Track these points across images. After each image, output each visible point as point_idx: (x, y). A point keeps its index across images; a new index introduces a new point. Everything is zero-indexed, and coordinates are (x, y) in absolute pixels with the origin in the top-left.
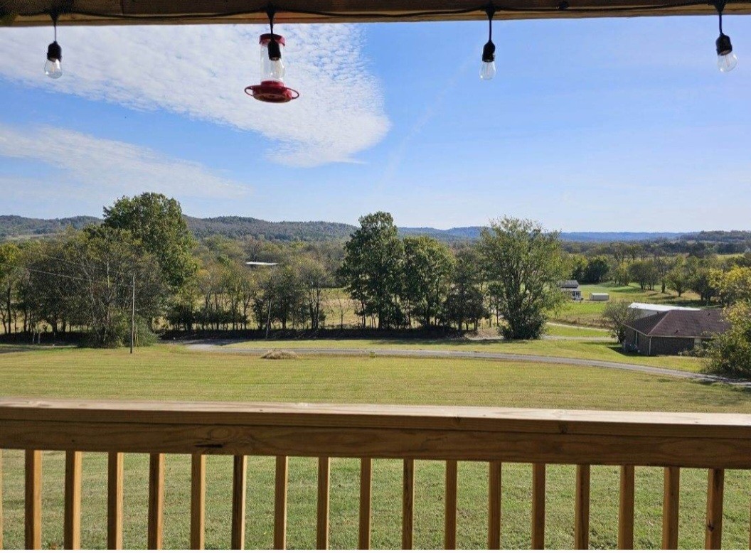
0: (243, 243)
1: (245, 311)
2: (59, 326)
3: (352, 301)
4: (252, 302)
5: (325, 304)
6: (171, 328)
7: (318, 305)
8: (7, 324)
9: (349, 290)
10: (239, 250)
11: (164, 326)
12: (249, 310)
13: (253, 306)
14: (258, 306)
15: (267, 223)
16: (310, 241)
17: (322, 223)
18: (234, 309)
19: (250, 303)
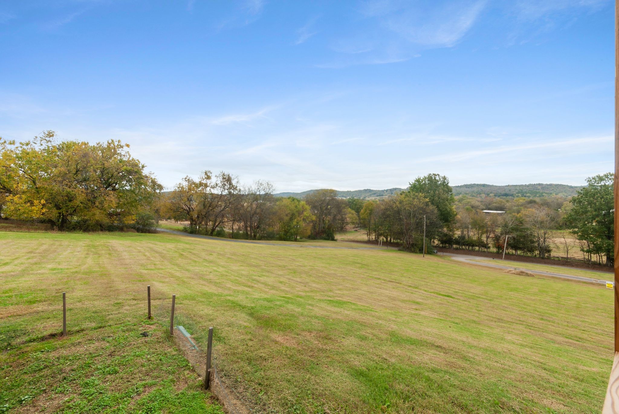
0: (479, 199)
1: (487, 240)
2: (389, 239)
3: (578, 241)
4: (492, 235)
5: (550, 241)
6: (441, 245)
7: (544, 241)
8: (369, 236)
9: (574, 233)
10: (477, 204)
11: (437, 244)
12: (489, 240)
13: (493, 238)
14: (497, 238)
15: (496, 186)
16: (529, 197)
17: (539, 184)
18: (479, 238)
19: (491, 236)
